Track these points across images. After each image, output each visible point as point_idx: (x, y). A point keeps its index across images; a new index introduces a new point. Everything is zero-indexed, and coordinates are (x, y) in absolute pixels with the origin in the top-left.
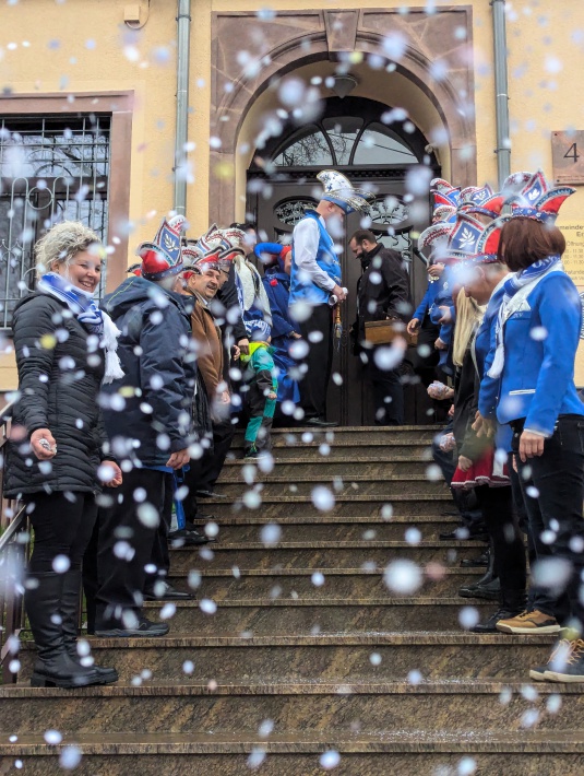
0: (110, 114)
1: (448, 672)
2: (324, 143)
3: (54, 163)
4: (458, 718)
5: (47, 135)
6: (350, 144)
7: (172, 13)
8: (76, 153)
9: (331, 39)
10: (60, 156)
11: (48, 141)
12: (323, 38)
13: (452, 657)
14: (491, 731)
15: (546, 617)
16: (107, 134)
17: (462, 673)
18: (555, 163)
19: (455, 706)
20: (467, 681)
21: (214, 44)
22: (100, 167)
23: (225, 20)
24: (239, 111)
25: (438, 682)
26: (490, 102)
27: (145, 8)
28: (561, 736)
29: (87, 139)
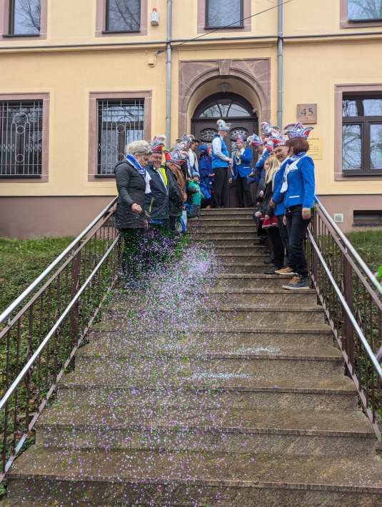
0: (144, 98)
1: (256, 287)
2: (218, 109)
3: (125, 116)
4: (259, 301)
5: (122, 106)
6: (226, 109)
7: (165, 61)
8: (132, 113)
9: (220, 70)
10: (127, 114)
11: (122, 109)
12: (218, 70)
13: (257, 282)
14: (269, 305)
15: (291, 270)
16: (143, 106)
17: (261, 287)
18: (298, 116)
19: (258, 297)
20: (262, 289)
21: (180, 73)
22: (141, 118)
23: (183, 63)
24: (188, 97)
25: (252, 289)
26: (276, 94)
27: (155, 59)
28: (292, 306)
29: (136, 108)
